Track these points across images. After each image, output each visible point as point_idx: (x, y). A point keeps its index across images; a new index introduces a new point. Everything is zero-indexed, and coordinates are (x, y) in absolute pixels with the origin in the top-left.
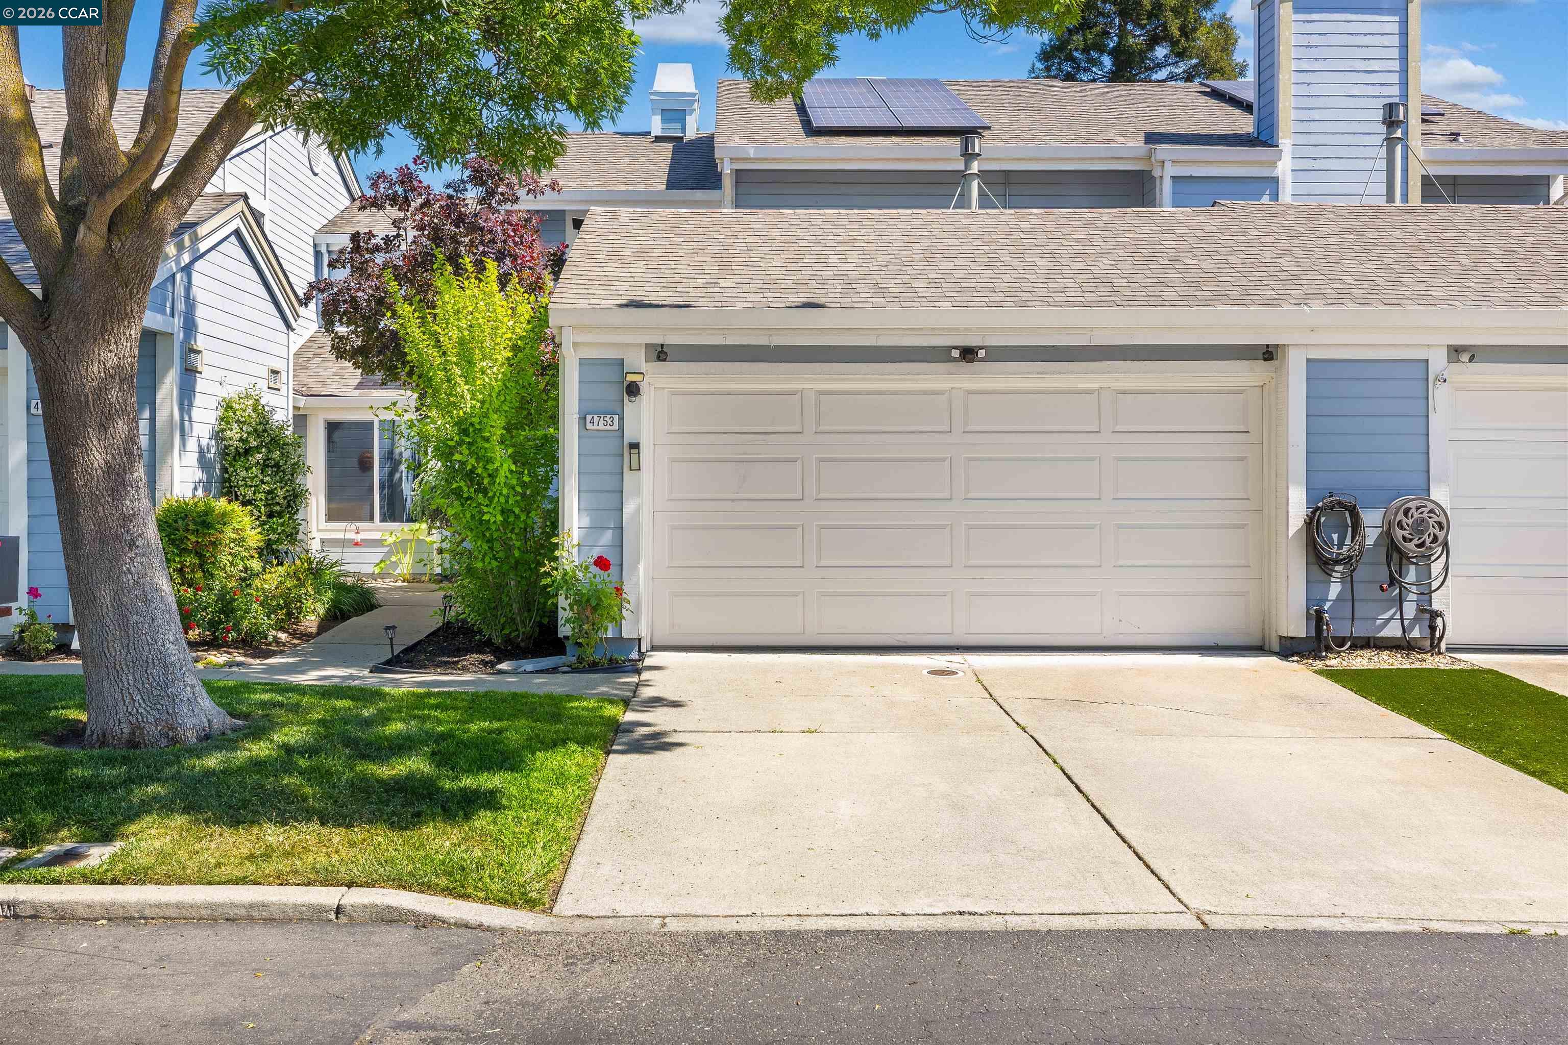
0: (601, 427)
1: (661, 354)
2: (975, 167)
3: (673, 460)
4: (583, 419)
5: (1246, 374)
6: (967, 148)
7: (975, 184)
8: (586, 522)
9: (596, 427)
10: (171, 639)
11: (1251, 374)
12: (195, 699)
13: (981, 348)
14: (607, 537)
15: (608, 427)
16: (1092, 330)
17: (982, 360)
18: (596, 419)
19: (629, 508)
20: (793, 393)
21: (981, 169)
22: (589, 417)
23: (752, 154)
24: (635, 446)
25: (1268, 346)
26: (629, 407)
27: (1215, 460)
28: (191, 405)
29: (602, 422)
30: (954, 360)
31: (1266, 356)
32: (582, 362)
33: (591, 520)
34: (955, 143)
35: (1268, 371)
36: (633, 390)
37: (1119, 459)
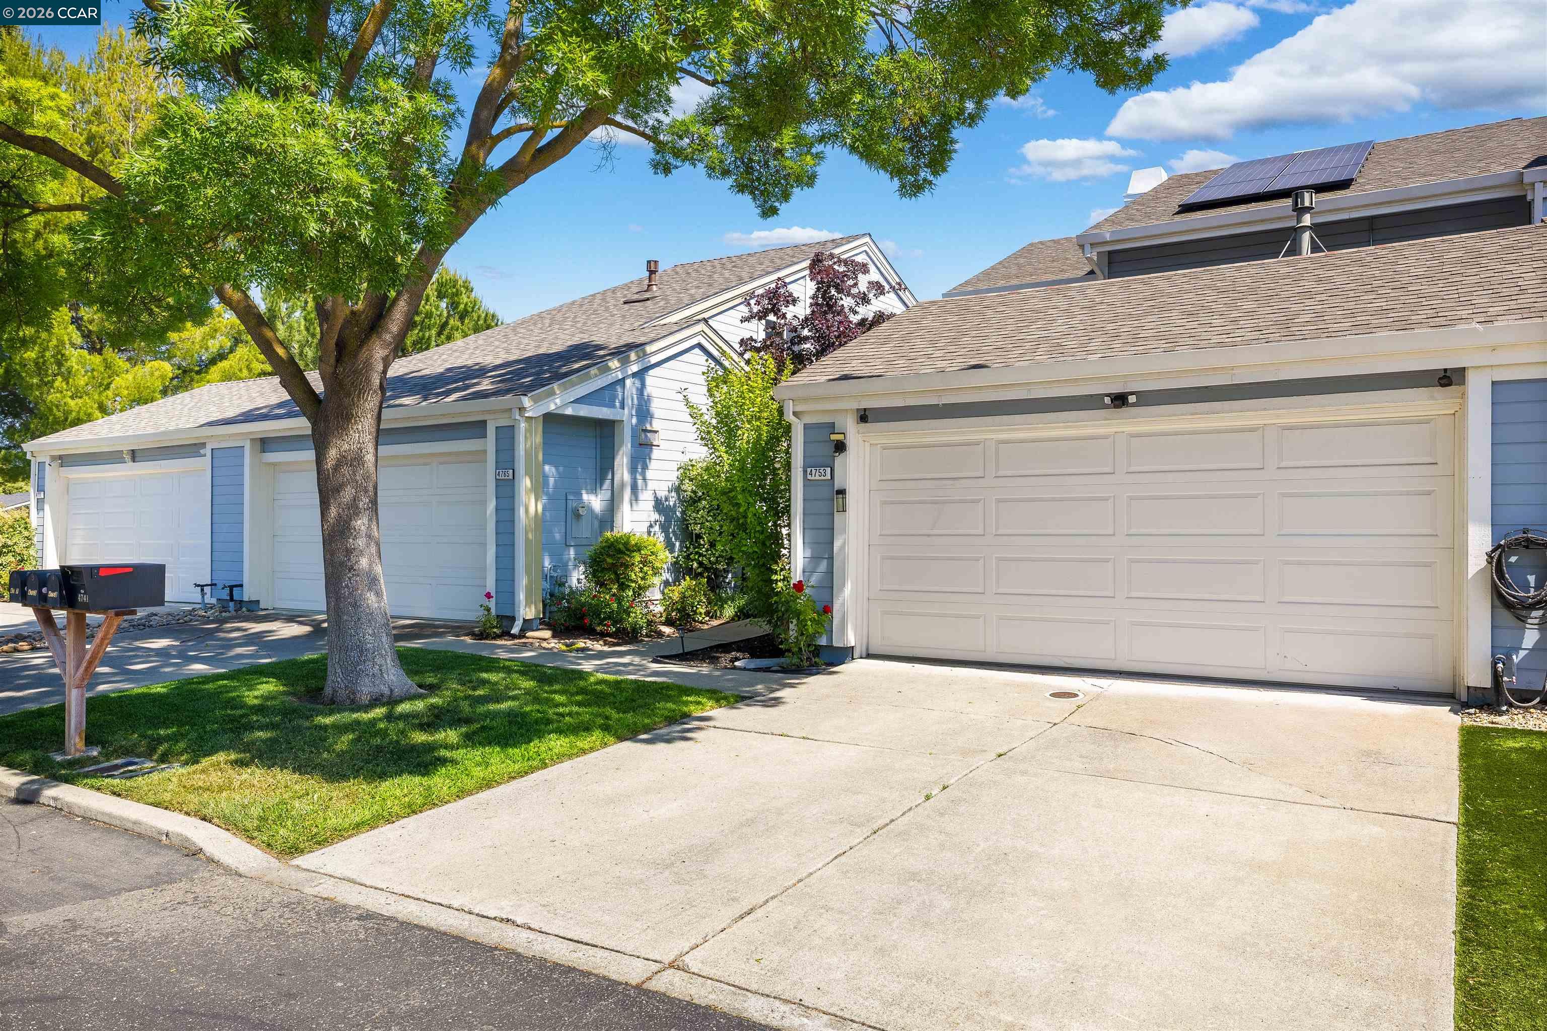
0: (817, 478)
1: (864, 417)
2: (1307, 220)
3: (884, 503)
4: (805, 472)
5: (1427, 402)
6: (1297, 204)
7: (1306, 237)
8: (808, 554)
9: (813, 478)
10: (370, 632)
11: (1432, 402)
12: (382, 674)
13: (1132, 393)
14: (823, 566)
15: (823, 478)
16: (1233, 368)
17: (1134, 405)
18: (814, 472)
19: (837, 544)
20: (977, 444)
21: (1313, 222)
22: (809, 470)
23: (1108, 237)
24: (842, 492)
25: (1445, 370)
26: (839, 461)
27: (1401, 494)
28: (645, 467)
29: (817, 473)
30: (1106, 407)
31: (1442, 382)
32: (806, 427)
33: (812, 554)
34: (1289, 202)
35: (1452, 398)
36: (840, 447)
37: (1284, 495)
